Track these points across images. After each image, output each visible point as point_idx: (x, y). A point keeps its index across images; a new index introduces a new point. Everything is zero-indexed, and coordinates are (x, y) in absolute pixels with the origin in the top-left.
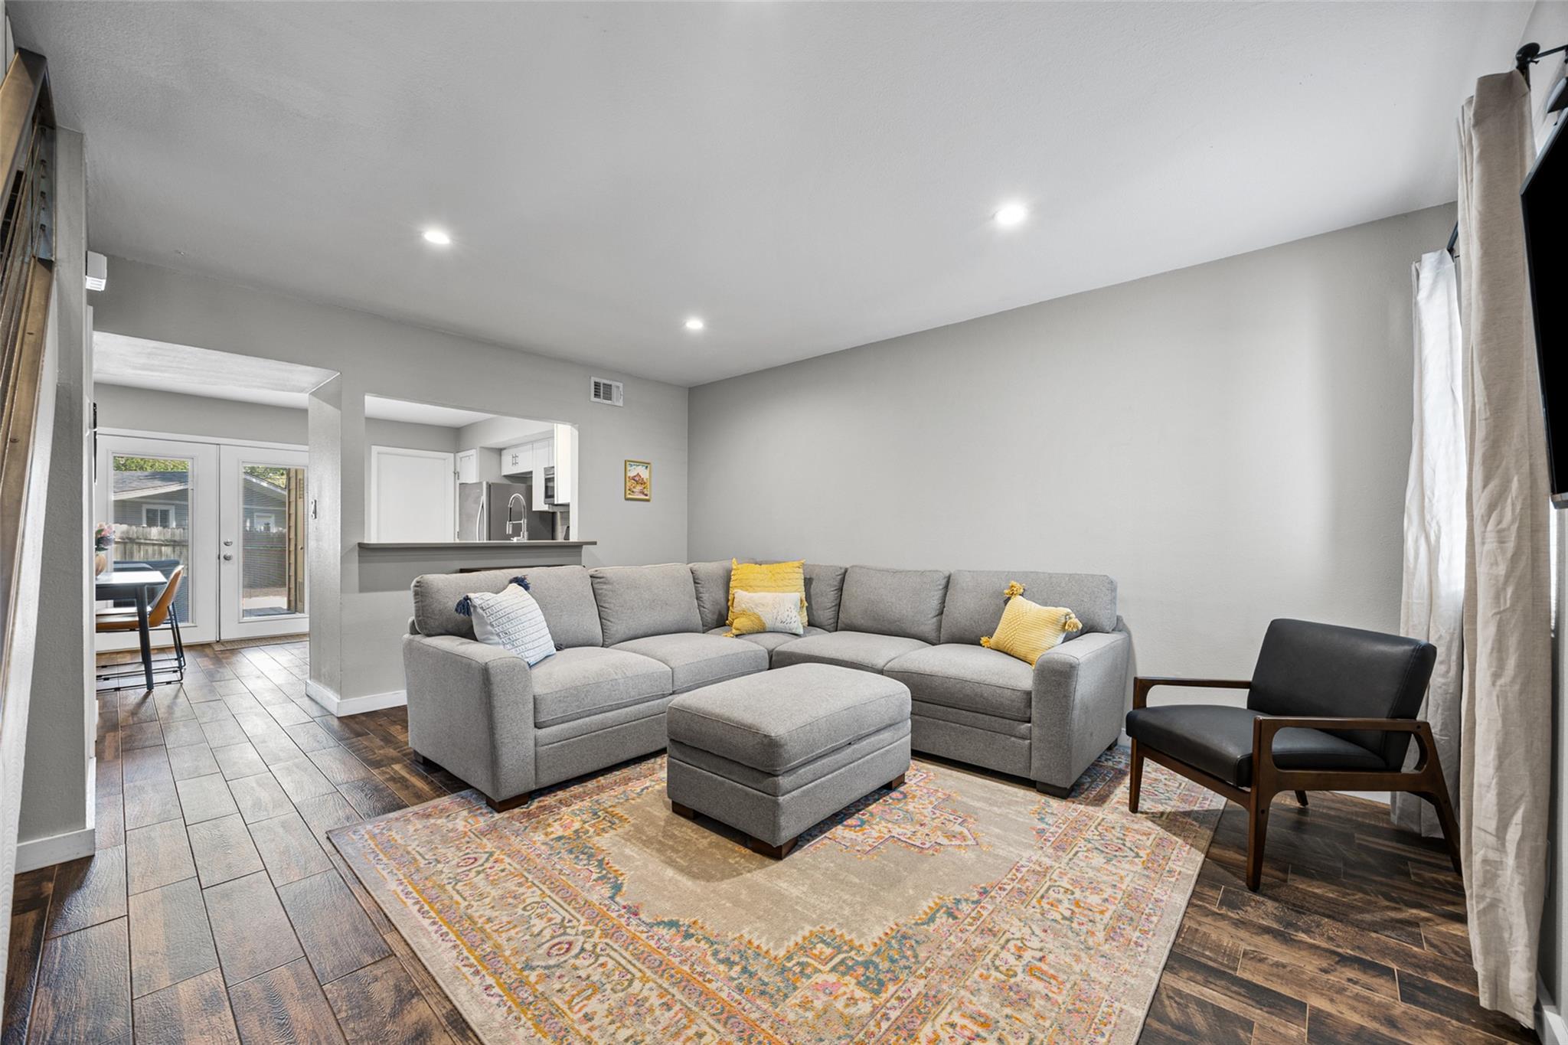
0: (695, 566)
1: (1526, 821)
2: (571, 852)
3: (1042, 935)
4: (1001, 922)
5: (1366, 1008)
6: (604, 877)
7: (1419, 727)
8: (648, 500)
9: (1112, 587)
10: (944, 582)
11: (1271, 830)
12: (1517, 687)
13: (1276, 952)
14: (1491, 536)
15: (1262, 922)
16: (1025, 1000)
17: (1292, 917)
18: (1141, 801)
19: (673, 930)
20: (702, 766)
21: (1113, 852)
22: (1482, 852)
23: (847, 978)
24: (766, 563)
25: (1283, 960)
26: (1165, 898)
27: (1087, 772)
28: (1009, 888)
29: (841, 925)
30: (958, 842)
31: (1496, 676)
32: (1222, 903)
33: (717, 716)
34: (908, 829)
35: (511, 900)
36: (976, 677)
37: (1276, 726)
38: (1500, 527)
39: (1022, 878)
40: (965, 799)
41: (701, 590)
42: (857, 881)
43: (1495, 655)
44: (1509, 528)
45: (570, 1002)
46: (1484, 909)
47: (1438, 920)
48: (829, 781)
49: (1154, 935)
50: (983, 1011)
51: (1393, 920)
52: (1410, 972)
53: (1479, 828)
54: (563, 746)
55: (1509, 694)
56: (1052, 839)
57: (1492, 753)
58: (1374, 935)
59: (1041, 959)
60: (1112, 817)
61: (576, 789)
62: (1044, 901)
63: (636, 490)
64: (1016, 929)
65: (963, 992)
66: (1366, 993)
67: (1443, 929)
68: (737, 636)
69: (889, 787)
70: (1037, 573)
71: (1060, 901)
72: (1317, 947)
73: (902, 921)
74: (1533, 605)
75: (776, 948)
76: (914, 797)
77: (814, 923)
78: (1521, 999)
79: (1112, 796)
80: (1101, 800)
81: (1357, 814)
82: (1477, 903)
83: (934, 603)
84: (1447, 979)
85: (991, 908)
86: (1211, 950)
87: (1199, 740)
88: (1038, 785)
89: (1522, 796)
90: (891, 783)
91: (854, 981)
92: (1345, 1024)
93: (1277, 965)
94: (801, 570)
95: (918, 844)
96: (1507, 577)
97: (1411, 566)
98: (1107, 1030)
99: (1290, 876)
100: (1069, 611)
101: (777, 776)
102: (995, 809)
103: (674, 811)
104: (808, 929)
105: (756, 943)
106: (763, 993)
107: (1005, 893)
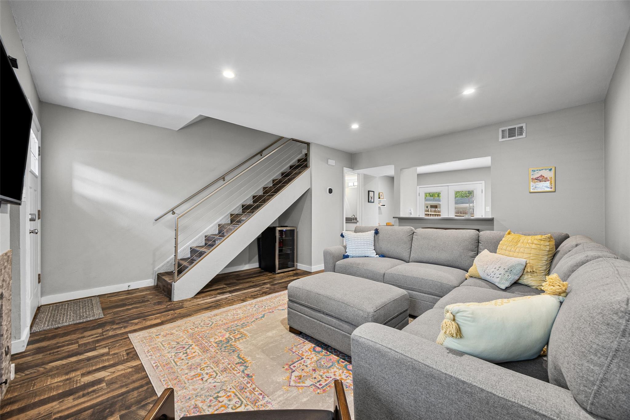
29: (246, 340)
64: (220, 378)
65: (203, 357)
73: (243, 352)
77: (252, 336)
95: (294, 365)
104: (249, 335)
105: (248, 327)
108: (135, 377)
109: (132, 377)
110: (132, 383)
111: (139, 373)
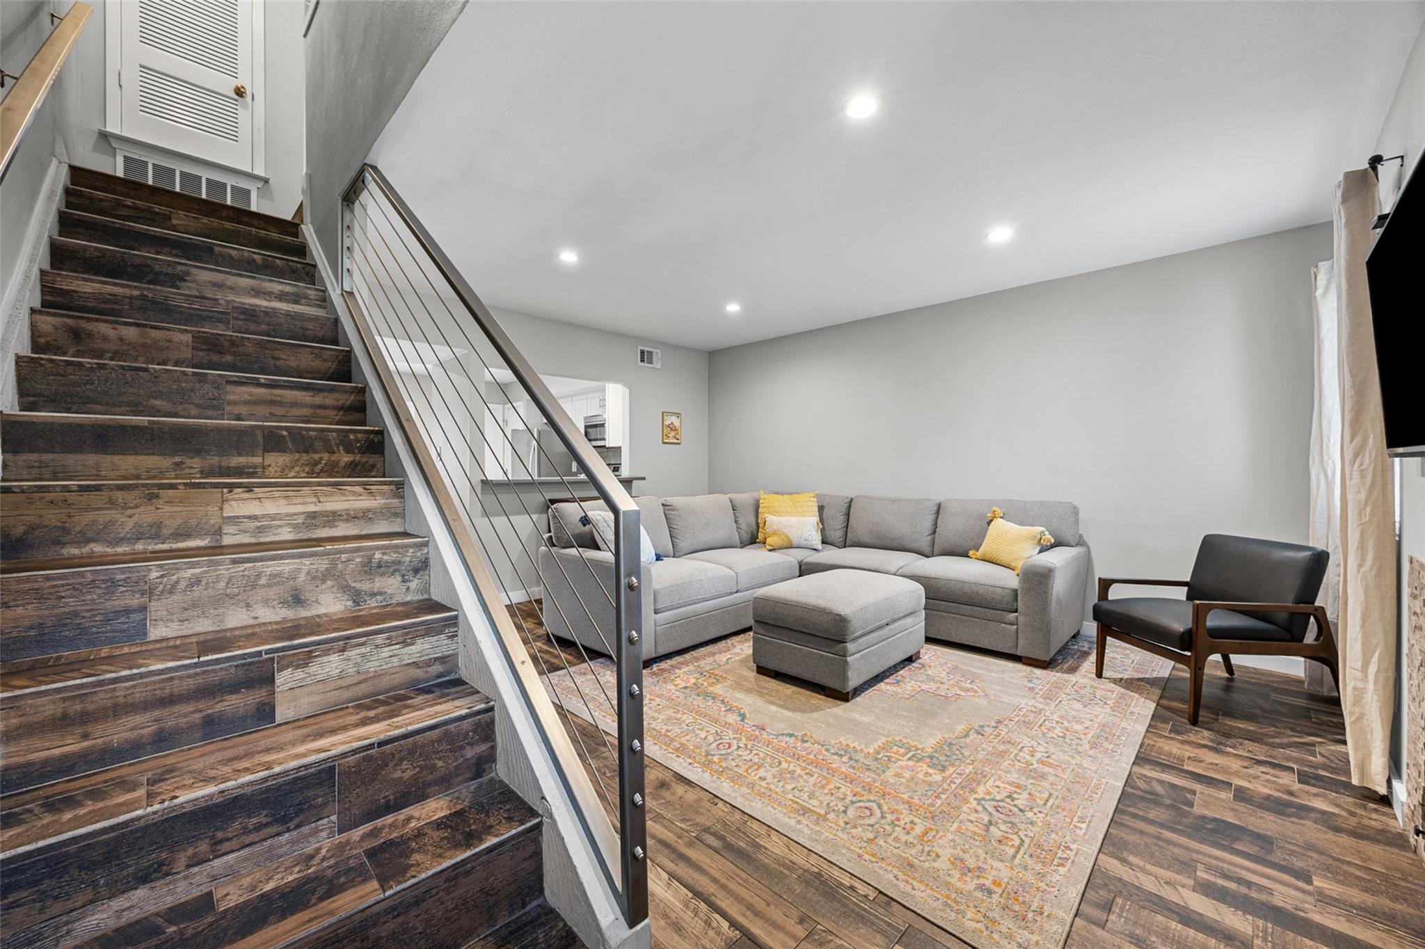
0: (733, 496)
1: (1380, 660)
2: (698, 695)
3: (1046, 745)
4: (1014, 737)
5: (1273, 786)
6: (729, 710)
7: (1316, 610)
8: (679, 444)
9: (1075, 511)
10: (935, 508)
11: (1205, 690)
12: (1373, 573)
13: (1210, 757)
14: (1356, 474)
15: (1200, 741)
16: (1043, 776)
17: (1223, 740)
18: (1104, 671)
19: (793, 738)
20: (783, 638)
21: (1088, 702)
22: (1353, 683)
23: (920, 764)
24: (787, 494)
25: (1216, 762)
26: (1129, 727)
27: (1059, 652)
28: (1016, 720)
29: (905, 738)
30: (972, 694)
31: (1360, 566)
32: (1171, 731)
33: (796, 602)
34: (934, 686)
35: (675, 721)
36: (972, 579)
37: (1210, 608)
38: (1362, 468)
39: (1024, 715)
40: (969, 668)
41: (738, 515)
42: (906, 714)
43: (1359, 552)
44: (1367, 469)
45: (747, 771)
46: (1354, 721)
47: (1329, 743)
48: (876, 649)
49: (1124, 746)
50: (1015, 781)
51: (1296, 742)
52: (1306, 769)
53: (1351, 667)
54: (671, 627)
55: (1369, 578)
56: (1041, 693)
57: (1358, 616)
58: (1281, 750)
59: (1048, 757)
60: (1083, 681)
61: (678, 659)
62: (1043, 728)
63: (670, 435)
64: (1026, 741)
65: (999, 772)
66: (1275, 779)
67: (1332, 748)
68: (770, 550)
69: (909, 660)
70: (1013, 500)
71: (1054, 728)
72: (1241, 756)
73: (946, 736)
74: (1384, 519)
75: (867, 748)
76: (930, 667)
77: (886, 736)
78: (1378, 777)
79: (1081, 668)
80: (1073, 670)
81: (1273, 682)
82: (1350, 717)
83: (928, 525)
84: (1332, 773)
85: (1006, 730)
86: (1165, 755)
87: (1152, 620)
88: (1023, 659)
89: (1378, 644)
90: (911, 656)
91: (925, 765)
92: (1259, 793)
93: (1212, 764)
94: (815, 499)
95: (943, 694)
96: (1367, 500)
97: (1315, 495)
98: (1099, 792)
99: (1220, 717)
100: (1043, 529)
101: (846, 642)
102: (994, 675)
103: (758, 672)
104: (883, 739)
105: (852, 745)
106: (868, 769)
107: (1013, 723)
108: (1133, 838)
109: (1140, 844)
110: (1147, 834)
111: (1121, 838)
